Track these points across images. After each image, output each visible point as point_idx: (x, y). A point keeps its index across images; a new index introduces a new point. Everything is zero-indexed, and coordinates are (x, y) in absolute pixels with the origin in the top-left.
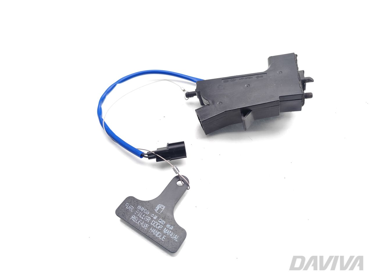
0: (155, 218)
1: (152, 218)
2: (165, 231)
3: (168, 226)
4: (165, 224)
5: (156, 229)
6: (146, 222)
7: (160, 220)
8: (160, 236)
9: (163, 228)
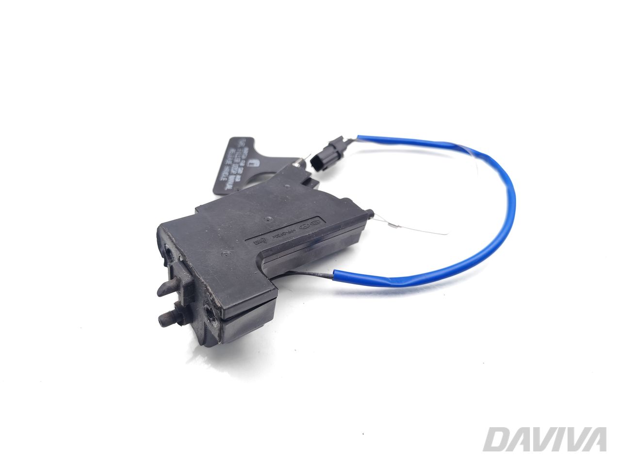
2: (232, 177)
4: (239, 174)
5: (230, 171)
9: (233, 175)
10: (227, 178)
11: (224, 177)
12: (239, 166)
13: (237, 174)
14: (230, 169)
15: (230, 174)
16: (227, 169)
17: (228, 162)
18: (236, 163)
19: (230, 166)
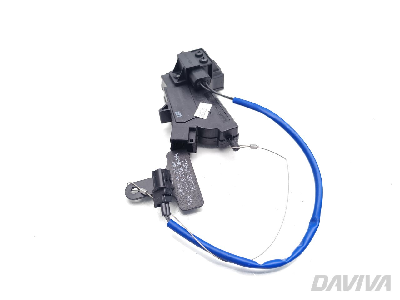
0: (178, 177)
2: (179, 164)
4: (175, 168)
9: (179, 166)
10: (182, 163)
11: (186, 162)
12: (178, 175)
13: (177, 167)
14: (184, 171)
15: (182, 166)
16: (187, 169)
17: (190, 176)
18: (183, 177)
19: (186, 174)
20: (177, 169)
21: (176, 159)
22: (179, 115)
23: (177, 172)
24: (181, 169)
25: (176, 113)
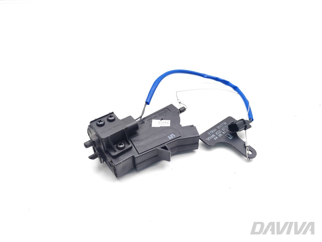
0: (223, 133)
1: (223, 131)
2: (213, 136)
3: (217, 138)
4: (218, 137)
5: (216, 132)
6: (221, 128)
7: (221, 135)
8: (211, 132)
9: (215, 135)
10: (212, 134)
11: (210, 133)
12: (222, 133)
13: (217, 136)
14: (217, 131)
15: (214, 133)
16: (215, 130)
17: (218, 127)
18: (221, 130)
19: (218, 130)
20: (218, 135)
21: (211, 138)
22: (172, 136)
23: (220, 134)
24: (217, 133)
25: (170, 138)
